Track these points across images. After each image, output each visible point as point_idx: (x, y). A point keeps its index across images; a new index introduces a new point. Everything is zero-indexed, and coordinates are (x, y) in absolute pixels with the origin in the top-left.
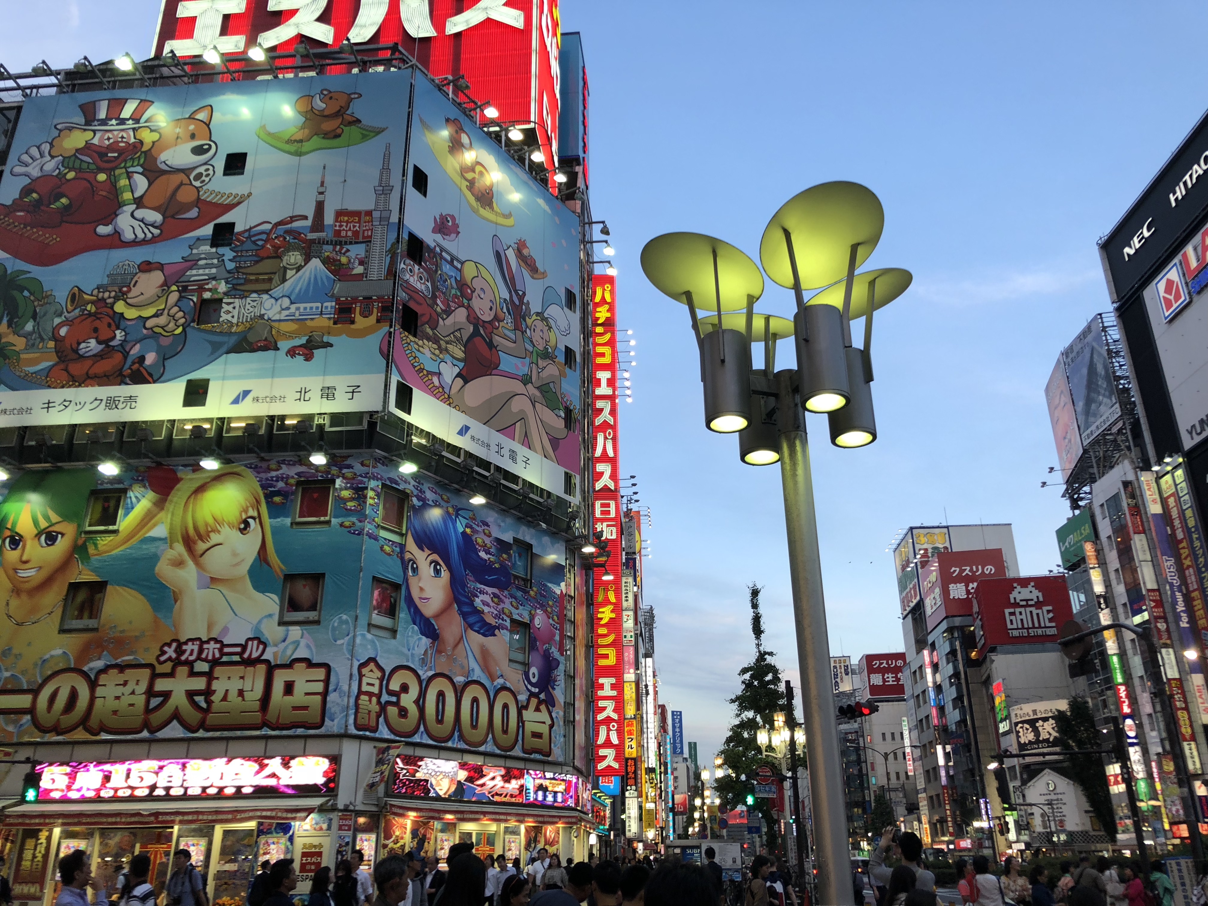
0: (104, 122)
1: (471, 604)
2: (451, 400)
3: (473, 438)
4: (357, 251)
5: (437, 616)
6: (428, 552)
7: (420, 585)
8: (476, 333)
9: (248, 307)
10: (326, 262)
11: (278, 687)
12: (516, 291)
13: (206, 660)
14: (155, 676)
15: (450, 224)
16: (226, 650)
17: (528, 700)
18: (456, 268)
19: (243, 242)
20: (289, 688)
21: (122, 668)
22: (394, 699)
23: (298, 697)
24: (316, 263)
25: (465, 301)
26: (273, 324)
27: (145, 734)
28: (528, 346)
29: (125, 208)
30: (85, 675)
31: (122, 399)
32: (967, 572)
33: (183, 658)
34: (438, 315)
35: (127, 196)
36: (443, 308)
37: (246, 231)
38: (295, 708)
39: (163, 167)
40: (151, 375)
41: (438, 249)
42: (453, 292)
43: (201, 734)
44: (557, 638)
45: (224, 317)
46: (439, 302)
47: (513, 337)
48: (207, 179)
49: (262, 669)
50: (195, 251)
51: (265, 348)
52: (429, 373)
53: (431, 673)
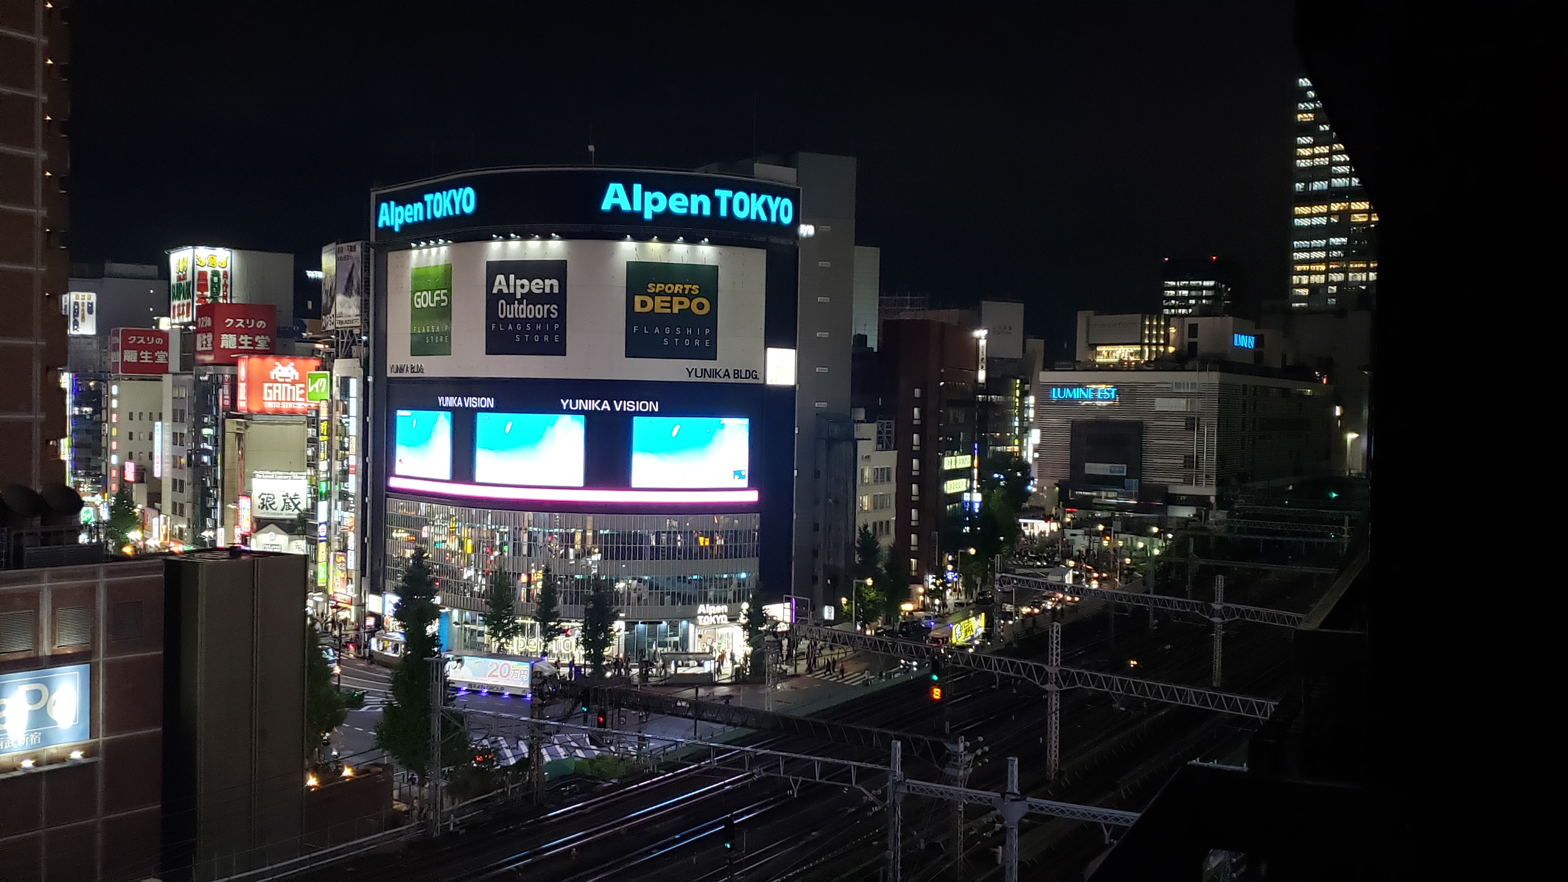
32: (240, 324)
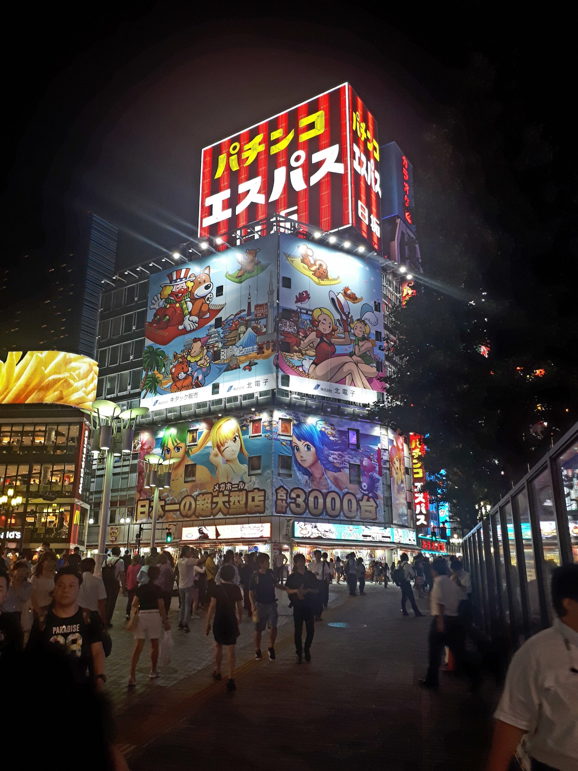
0: (176, 281)
1: (327, 459)
2: (309, 376)
3: (322, 389)
4: (263, 321)
5: (310, 467)
6: (303, 441)
7: (301, 455)
8: (322, 340)
9: (229, 352)
10: (253, 328)
11: (250, 499)
12: (344, 314)
13: (227, 490)
14: (213, 497)
15: (305, 295)
16: (233, 486)
17: (363, 497)
18: (309, 315)
19: (225, 325)
20: (253, 499)
21: (203, 494)
22: (293, 501)
23: (256, 502)
24: (250, 329)
25: (315, 328)
26: (238, 358)
27: (212, 517)
28: (352, 338)
29: (186, 317)
30: (193, 497)
31: (193, 394)
33: (221, 490)
34: (301, 339)
35: (186, 312)
36: (303, 335)
37: (226, 320)
38: (256, 506)
39: (196, 297)
40: (201, 384)
41: (299, 310)
42: (309, 326)
43: (228, 516)
44: (377, 469)
45: (222, 357)
46: (301, 333)
47: (343, 336)
48: (211, 300)
49: (244, 492)
50: (210, 331)
51: (236, 368)
52: (297, 367)
53: (310, 490)
